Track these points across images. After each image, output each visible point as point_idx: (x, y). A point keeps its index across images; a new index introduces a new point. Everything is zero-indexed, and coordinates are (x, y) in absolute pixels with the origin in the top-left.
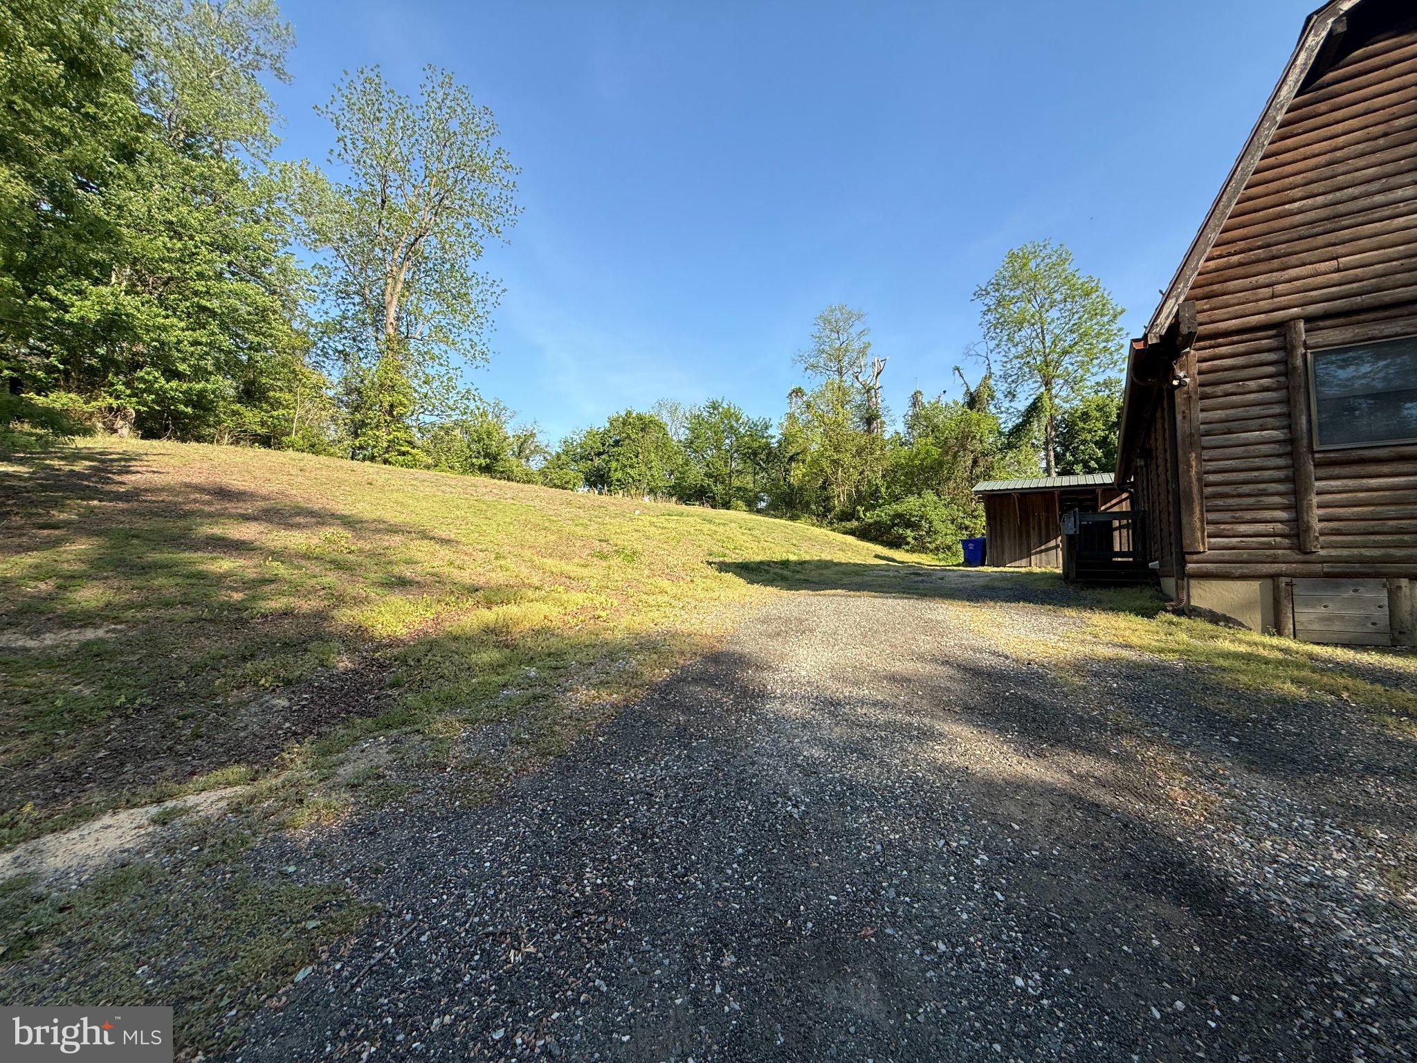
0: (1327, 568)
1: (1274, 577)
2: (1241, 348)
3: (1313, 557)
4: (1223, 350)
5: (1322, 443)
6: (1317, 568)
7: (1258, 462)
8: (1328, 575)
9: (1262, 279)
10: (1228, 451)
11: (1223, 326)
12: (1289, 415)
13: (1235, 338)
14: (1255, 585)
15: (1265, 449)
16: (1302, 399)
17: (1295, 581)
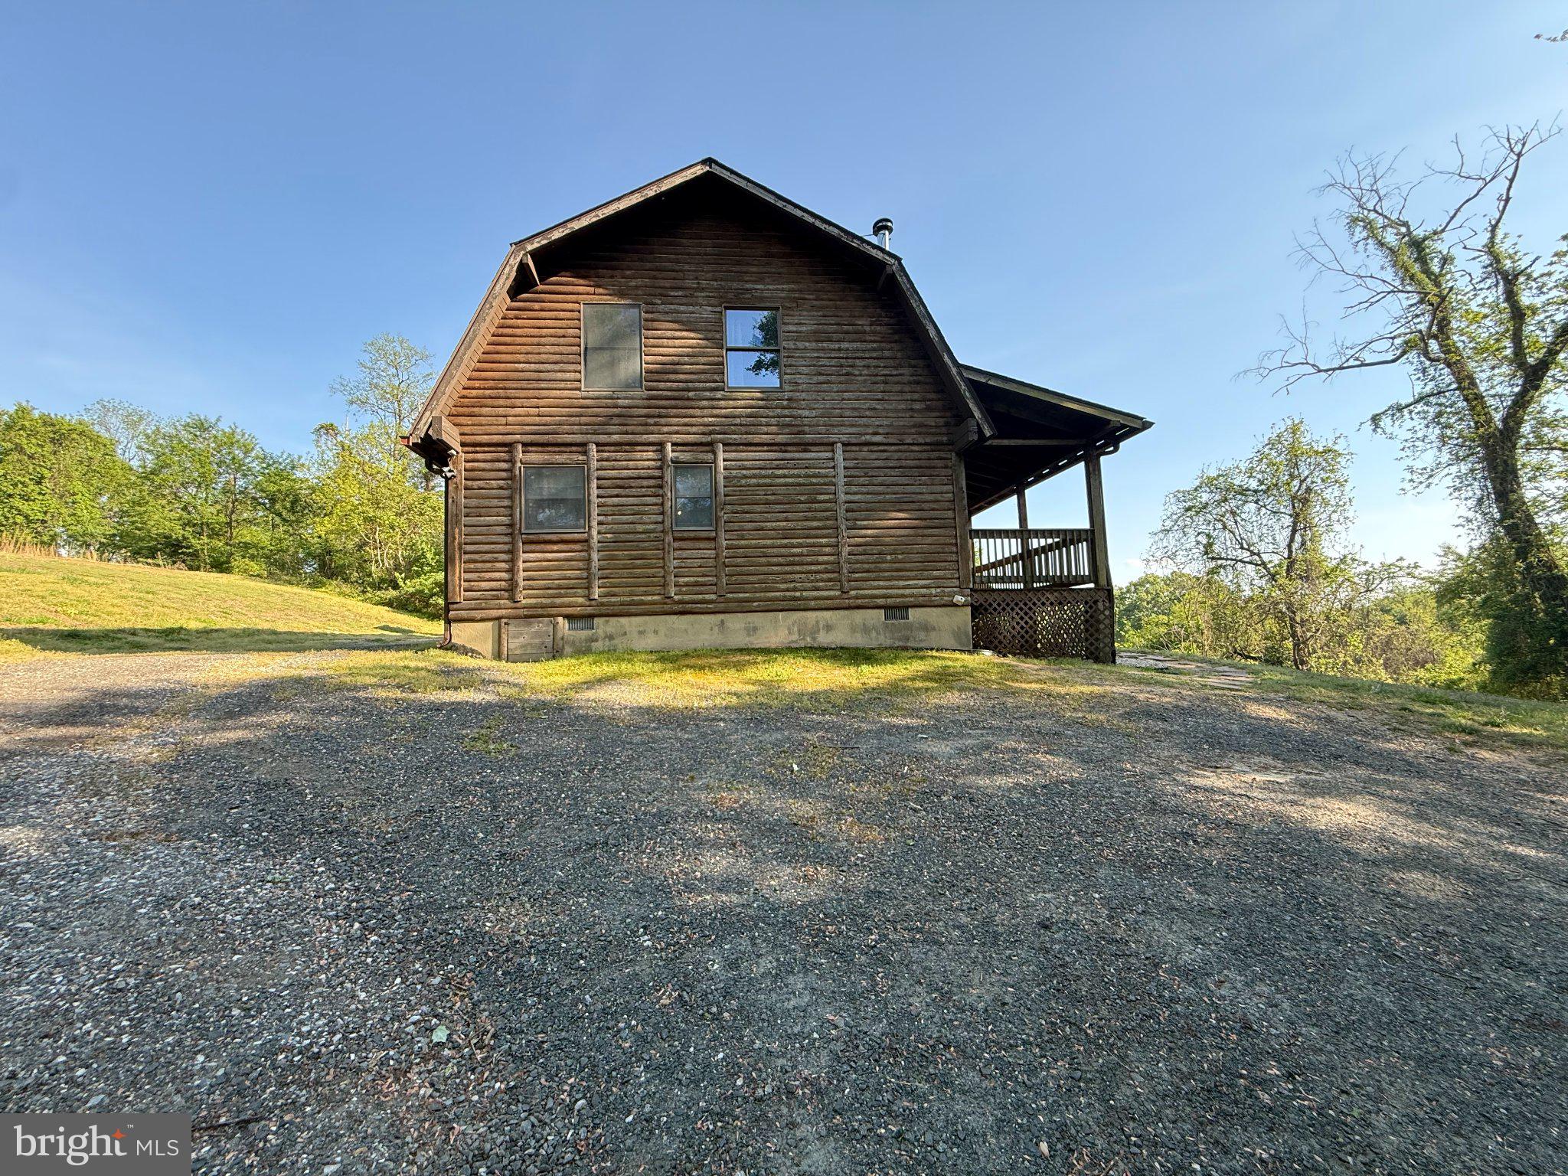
0: (525, 612)
1: (499, 618)
2: (489, 456)
3: (518, 605)
4: (480, 456)
5: (526, 528)
6: (521, 612)
7: (494, 538)
8: (526, 617)
9: (501, 411)
10: (479, 529)
11: (479, 439)
12: (511, 507)
13: (486, 449)
14: (490, 624)
15: (499, 529)
16: (518, 497)
17: (510, 621)
